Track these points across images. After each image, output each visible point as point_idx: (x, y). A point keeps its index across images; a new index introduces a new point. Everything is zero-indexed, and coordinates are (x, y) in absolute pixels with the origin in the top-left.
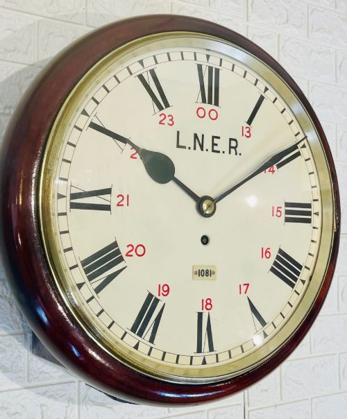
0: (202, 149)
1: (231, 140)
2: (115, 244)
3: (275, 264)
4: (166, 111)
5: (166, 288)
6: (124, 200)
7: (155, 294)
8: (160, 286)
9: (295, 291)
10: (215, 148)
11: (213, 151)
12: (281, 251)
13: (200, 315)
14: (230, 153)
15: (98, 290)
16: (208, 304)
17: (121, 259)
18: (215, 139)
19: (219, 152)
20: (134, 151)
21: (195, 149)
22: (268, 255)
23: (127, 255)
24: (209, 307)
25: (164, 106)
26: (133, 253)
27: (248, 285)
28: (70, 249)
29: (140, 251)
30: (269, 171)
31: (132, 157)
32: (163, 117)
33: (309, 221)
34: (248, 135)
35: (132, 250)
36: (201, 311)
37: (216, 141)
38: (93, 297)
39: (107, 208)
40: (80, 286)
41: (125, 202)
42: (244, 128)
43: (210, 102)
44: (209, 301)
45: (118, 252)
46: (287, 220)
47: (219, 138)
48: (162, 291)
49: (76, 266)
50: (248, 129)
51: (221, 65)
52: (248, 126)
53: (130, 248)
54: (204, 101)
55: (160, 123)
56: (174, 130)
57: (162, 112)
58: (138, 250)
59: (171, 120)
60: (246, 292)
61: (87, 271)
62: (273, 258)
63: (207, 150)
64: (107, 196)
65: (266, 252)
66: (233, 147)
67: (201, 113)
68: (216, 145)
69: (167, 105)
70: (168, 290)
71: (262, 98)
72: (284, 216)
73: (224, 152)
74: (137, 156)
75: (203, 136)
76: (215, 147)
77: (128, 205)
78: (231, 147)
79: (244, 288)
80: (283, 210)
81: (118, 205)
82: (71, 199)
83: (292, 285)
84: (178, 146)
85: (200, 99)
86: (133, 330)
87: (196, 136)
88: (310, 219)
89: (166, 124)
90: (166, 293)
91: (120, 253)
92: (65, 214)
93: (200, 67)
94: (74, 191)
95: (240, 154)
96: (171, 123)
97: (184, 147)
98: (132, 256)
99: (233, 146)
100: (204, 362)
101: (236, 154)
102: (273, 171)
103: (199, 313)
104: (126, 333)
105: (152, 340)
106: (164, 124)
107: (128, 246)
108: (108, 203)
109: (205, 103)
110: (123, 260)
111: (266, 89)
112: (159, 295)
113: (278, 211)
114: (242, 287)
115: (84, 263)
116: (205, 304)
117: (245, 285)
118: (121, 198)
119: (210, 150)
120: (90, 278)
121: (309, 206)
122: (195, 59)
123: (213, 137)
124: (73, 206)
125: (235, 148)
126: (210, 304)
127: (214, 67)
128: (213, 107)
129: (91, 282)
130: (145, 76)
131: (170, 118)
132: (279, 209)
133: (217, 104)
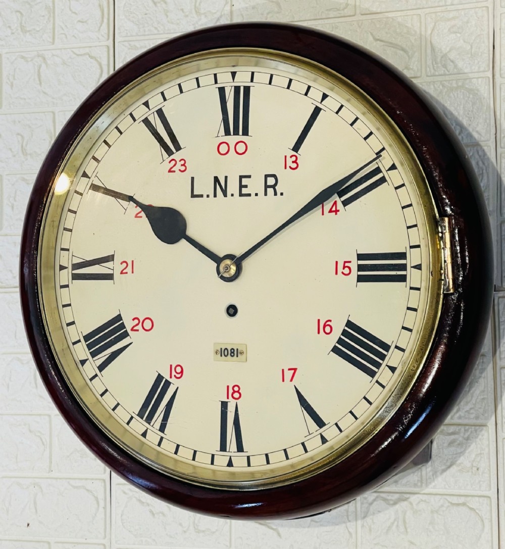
0: (225, 195)
1: (266, 176)
2: (119, 318)
3: (340, 341)
4: (177, 156)
5: (179, 369)
6: (128, 266)
7: (166, 376)
8: (171, 366)
9: (377, 382)
10: (244, 191)
11: (241, 195)
12: (349, 324)
13: (224, 405)
14: (266, 194)
15: (102, 368)
16: (235, 391)
17: (126, 334)
18: (243, 179)
19: (249, 195)
20: (139, 209)
21: (215, 196)
22: (328, 329)
23: (132, 330)
24: (236, 395)
25: (174, 150)
26: (139, 327)
27: (295, 370)
28: (73, 323)
29: (147, 325)
30: (331, 211)
31: (136, 217)
32: (173, 162)
33: (403, 279)
34: (294, 165)
35: (137, 325)
36: (226, 400)
37: (245, 181)
38: (96, 375)
39: (109, 277)
40: (83, 362)
41: (129, 269)
42: (288, 158)
43: (236, 133)
44: (236, 389)
45: (123, 326)
46: (361, 279)
47: (249, 177)
48: (174, 373)
49: (79, 341)
50: (294, 158)
51: (252, 81)
52: (294, 153)
53: (136, 322)
54: (227, 133)
55: (170, 171)
56: (187, 176)
57: (172, 157)
58: (145, 324)
59: (183, 165)
60: (291, 380)
61: (89, 347)
62: (337, 334)
63: (232, 195)
64: (109, 264)
65: (325, 326)
66: (270, 187)
67: (224, 148)
68: (246, 186)
69: (178, 148)
70: (182, 372)
71: (317, 111)
72: (355, 273)
73: (256, 195)
74: (143, 214)
75: (226, 177)
76: (243, 189)
77: (133, 272)
78: (266, 187)
79: (289, 374)
80: (354, 266)
81: (122, 273)
82: (73, 270)
83: (372, 374)
84: (193, 196)
85: (222, 132)
86: (141, 415)
87: (216, 180)
88: (405, 276)
89: (177, 171)
90: (178, 376)
91: (125, 327)
92: (67, 286)
93: (222, 90)
94: (76, 261)
95: (282, 194)
96: (183, 168)
97: (202, 196)
98: (138, 330)
99: (271, 184)
100: (230, 464)
101: (276, 194)
102: (336, 211)
103: (222, 402)
104: (132, 418)
105: (162, 428)
106: (174, 171)
107: (134, 320)
108: (110, 272)
109: (230, 134)
110: (128, 335)
111: (325, 96)
112: (171, 377)
113: (344, 267)
114: (286, 372)
115: (86, 338)
116: (231, 391)
117: (289, 369)
118: (125, 265)
119: (237, 193)
120: (94, 355)
121: (403, 256)
122: (216, 82)
123: (241, 177)
124: (76, 277)
125: (274, 187)
126: (238, 392)
127: (242, 85)
128: (240, 138)
129: (94, 359)
130: (151, 119)
131: (182, 162)
132: (347, 264)
133: (246, 132)
